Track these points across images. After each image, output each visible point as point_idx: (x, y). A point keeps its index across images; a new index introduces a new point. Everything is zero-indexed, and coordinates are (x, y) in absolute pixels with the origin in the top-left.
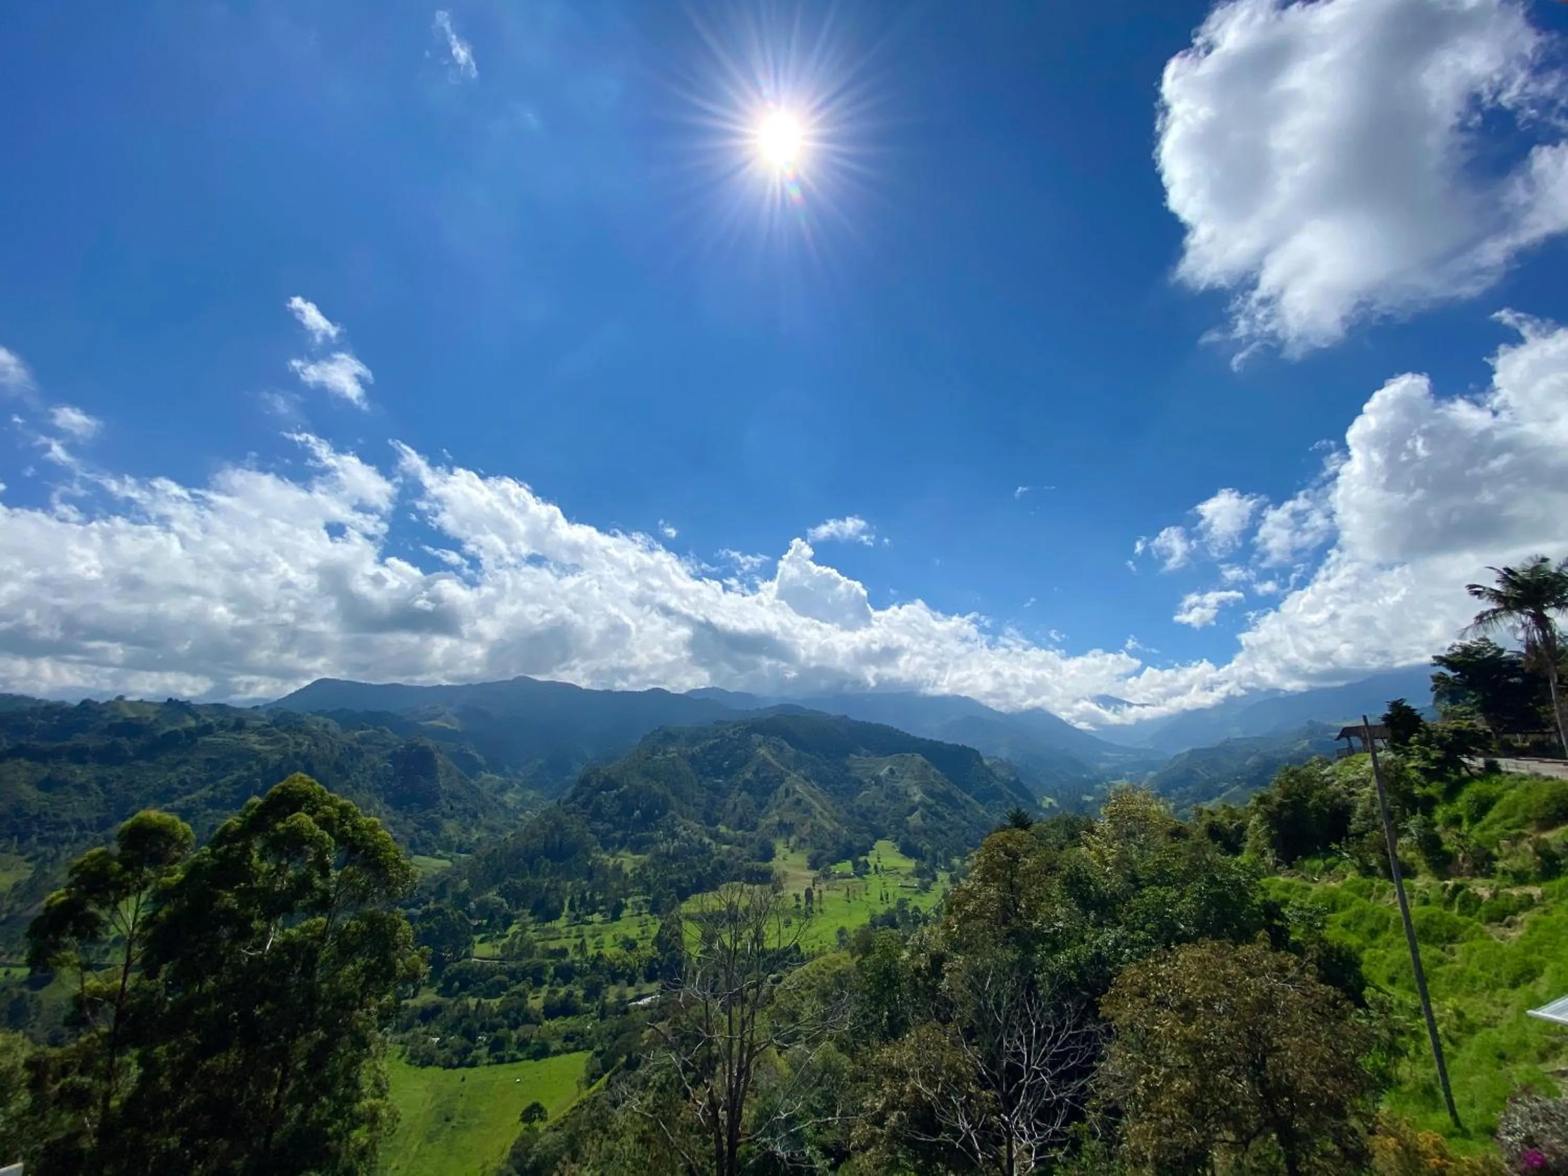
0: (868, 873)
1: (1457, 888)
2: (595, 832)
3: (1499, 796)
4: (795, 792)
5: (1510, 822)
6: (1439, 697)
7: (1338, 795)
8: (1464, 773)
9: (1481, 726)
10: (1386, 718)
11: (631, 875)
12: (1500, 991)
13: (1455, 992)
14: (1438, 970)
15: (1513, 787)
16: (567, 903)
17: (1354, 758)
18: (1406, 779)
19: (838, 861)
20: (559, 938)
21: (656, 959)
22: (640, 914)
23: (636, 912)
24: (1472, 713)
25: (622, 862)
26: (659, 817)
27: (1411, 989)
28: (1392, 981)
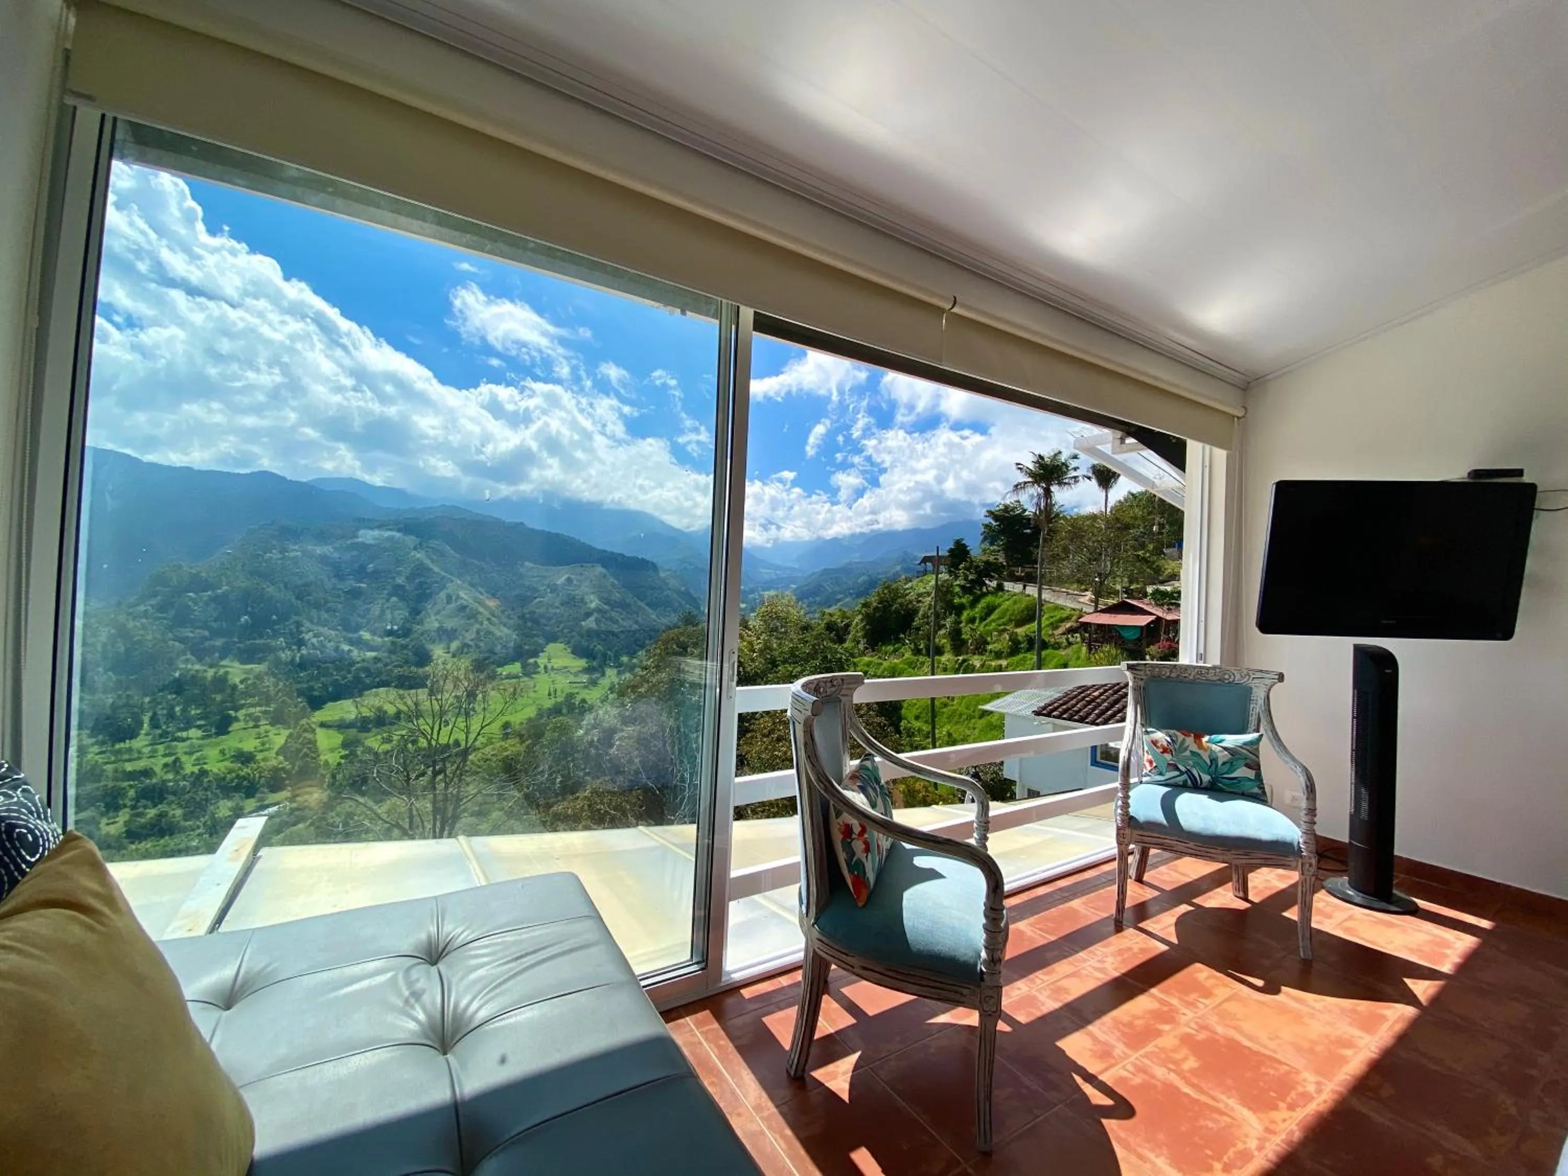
0: (538, 673)
1: (964, 661)
2: (181, 640)
3: (999, 605)
4: (458, 597)
5: (1001, 621)
6: (985, 539)
7: (911, 602)
8: (984, 590)
9: (1001, 560)
10: (951, 551)
11: (241, 686)
12: (973, 721)
13: (950, 722)
14: (945, 710)
15: (1008, 600)
16: (146, 719)
17: (926, 577)
18: (952, 592)
19: (506, 664)
20: (140, 758)
21: (283, 769)
22: (256, 726)
23: (251, 724)
24: (999, 551)
25: (227, 673)
26: (275, 623)
27: (926, 722)
28: (917, 718)
